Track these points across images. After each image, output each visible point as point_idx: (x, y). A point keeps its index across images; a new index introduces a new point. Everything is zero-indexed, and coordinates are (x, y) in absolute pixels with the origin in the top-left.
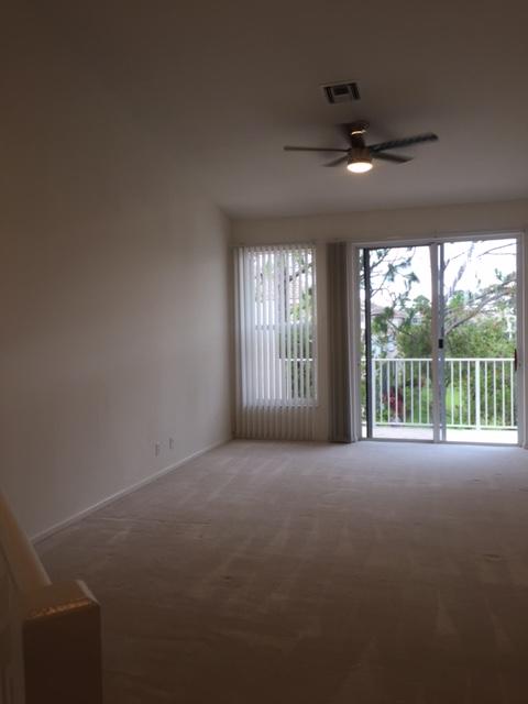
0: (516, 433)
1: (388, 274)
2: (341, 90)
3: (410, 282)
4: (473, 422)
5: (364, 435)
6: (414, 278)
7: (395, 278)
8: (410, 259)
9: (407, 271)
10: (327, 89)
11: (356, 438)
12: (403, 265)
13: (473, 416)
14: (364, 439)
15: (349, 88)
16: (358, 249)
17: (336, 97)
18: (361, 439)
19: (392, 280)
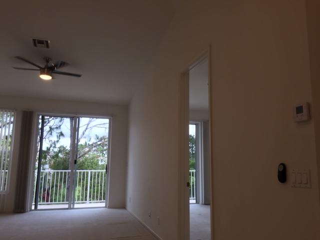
0: (104, 203)
1: (49, 132)
2: (41, 42)
3: (60, 136)
4: (86, 200)
5: (33, 207)
6: (62, 134)
7: (53, 134)
8: (60, 126)
9: (59, 131)
10: (34, 40)
11: (29, 210)
12: (57, 128)
13: (86, 197)
14: (33, 210)
15: (45, 42)
16: (39, 115)
17: (38, 45)
18: (31, 210)
19: (51, 134)
